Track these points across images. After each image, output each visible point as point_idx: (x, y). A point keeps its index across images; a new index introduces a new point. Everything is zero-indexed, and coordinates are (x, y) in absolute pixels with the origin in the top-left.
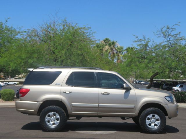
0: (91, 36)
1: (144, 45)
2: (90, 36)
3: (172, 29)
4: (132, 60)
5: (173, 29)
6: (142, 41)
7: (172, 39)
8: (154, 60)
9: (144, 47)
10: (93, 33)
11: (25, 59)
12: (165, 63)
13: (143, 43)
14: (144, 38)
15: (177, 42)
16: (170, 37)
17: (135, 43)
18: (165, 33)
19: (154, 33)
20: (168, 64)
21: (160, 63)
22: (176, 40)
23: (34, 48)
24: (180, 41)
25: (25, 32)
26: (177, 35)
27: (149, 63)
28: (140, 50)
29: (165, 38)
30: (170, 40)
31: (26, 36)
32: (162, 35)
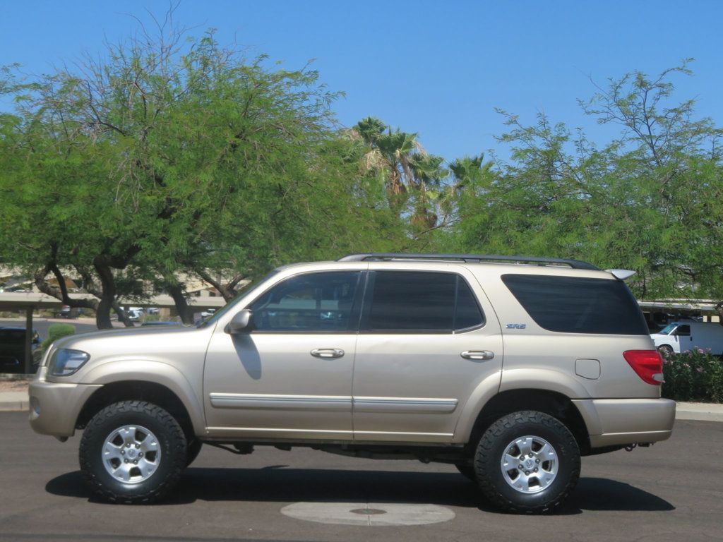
0: (321, 110)
1: (545, 153)
2: (316, 111)
3: (657, 90)
4: (492, 217)
5: (664, 89)
6: (534, 137)
7: (657, 130)
8: (587, 220)
9: (544, 163)
10: (329, 98)
11: (34, 205)
12: (630, 233)
13: (540, 144)
14: (544, 123)
15: (679, 144)
16: (650, 121)
17: (504, 144)
18: (633, 104)
19: (581, 103)
20: (645, 237)
21: (609, 230)
22: (677, 135)
23: (77, 160)
24: (693, 140)
25: (36, 86)
26: (680, 112)
27: (564, 230)
28: (526, 176)
29: (629, 125)
30: (650, 136)
31: (39, 107)
32: (620, 115)
